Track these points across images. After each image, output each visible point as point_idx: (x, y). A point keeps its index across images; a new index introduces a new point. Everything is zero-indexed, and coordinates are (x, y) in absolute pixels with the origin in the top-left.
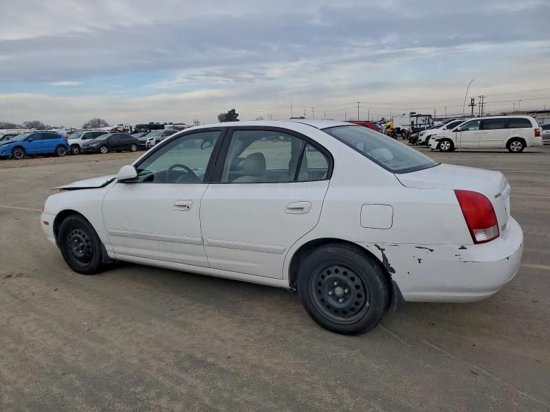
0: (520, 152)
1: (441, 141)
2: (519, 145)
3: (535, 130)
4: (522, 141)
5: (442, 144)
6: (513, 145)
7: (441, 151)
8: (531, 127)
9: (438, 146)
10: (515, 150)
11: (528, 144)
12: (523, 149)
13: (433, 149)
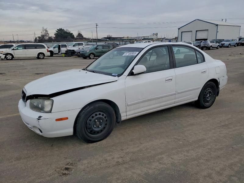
0: (43, 58)
1: (7, 54)
2: (43, 56)
3: (47, 49)
4: (43, 54)
5: (7, 56)
6: (40, 56)
7: (7, 59)
8: (45, 48)
9: (5, 57)
10: (41, 58)
11: (46, 55)
12: (44, 57)
13: (2, 59)
